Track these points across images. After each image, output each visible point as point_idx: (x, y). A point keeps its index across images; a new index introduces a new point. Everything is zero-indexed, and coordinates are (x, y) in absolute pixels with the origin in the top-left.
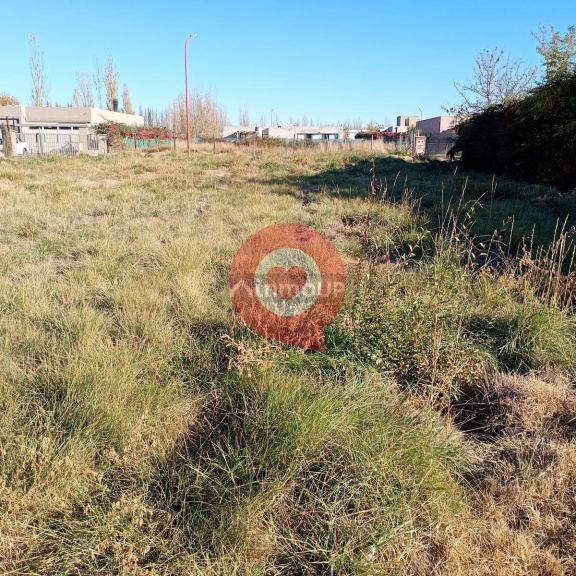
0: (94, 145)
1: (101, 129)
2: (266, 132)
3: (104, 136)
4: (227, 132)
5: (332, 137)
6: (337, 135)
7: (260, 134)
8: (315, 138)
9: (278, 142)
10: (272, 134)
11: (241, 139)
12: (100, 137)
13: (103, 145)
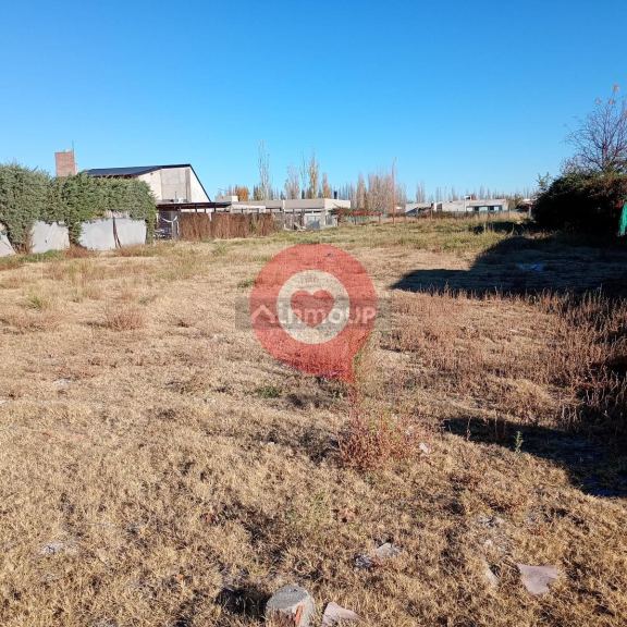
0: (329, 222)
1: (333, 212)
2: (440, 206)
3: (336, 216)
4: (409, 208)
5: (496, 209)
6: (500, 207)
7: (435, 209)
8: (481, 209)
9: (450, 215)
10: (445, 209)
11: (420, 213)
12: (333, 217)
13: (335, 222)
